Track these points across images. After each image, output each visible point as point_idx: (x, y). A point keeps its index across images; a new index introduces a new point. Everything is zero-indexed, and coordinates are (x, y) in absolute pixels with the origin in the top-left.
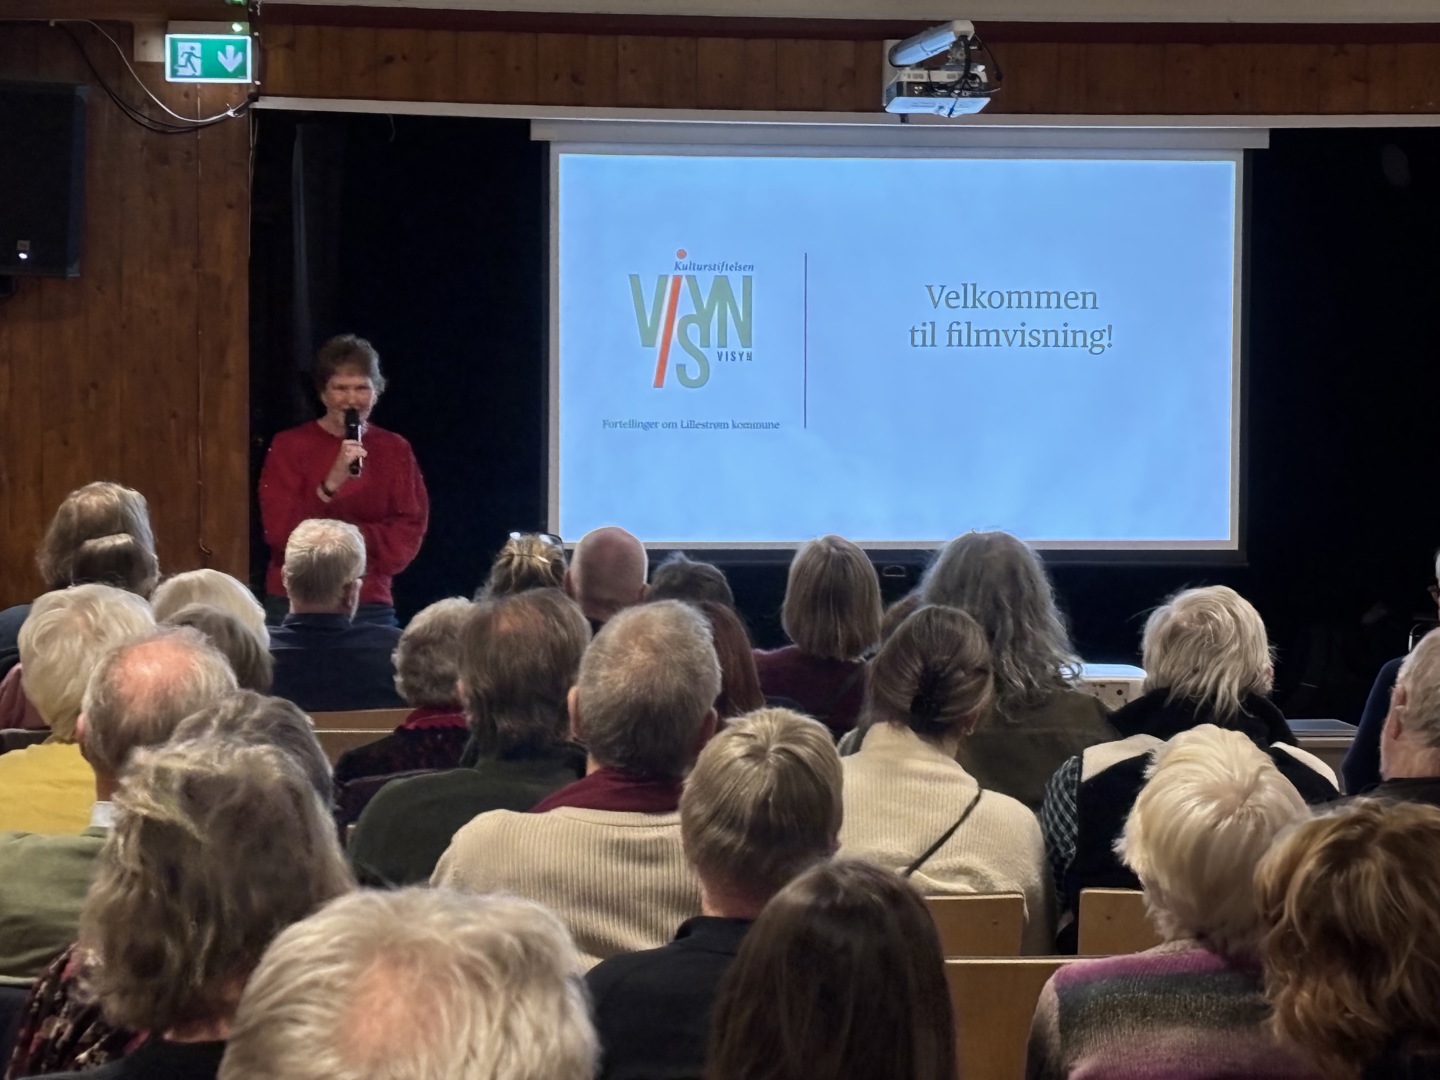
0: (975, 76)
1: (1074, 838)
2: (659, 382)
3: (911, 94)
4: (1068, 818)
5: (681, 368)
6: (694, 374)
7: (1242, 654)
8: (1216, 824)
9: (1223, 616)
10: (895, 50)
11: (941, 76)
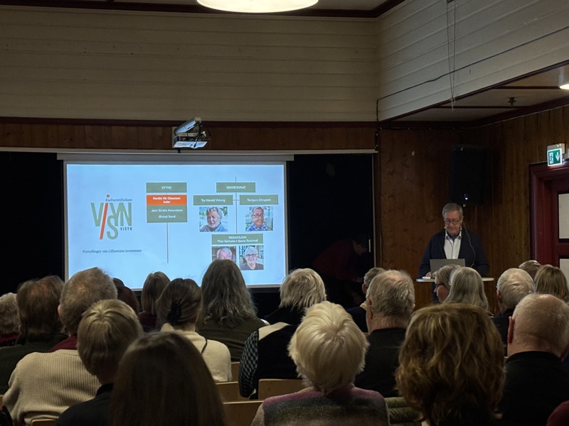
0: (203, 135)
1: (256, 362)
2: (101, 237)
3: (182, 141)
4: (254, 354)
5: (108, 233)
6: (113, 234)
7: (317, 291)
8: (324, 343)
9: (310, 277)
10: (176, 130)
11: (191, 135)
